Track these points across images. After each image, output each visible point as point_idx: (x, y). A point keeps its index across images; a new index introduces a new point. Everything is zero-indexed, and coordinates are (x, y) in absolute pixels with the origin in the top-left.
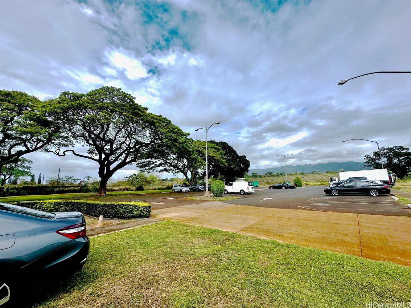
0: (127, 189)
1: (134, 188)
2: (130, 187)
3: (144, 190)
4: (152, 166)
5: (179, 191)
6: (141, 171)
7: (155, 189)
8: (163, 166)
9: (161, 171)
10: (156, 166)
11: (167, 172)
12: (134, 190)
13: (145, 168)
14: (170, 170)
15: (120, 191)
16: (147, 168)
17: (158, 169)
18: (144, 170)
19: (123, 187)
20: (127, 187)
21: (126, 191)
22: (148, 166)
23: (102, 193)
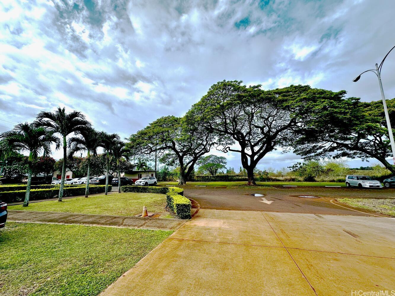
0: (293, 180)
1: (301, 179)
2: (296, 177)
3: (316, 181)
4: (319, 151)
5: (357, 185)
6: (304, 158)
7: (333, 181)
8: (338, 149)
9: (337, 156)
10: (325, 151)
11: (349, 157)
12: (303, 180)
13: (309, 155)
14: (355, 154)
15: (285, 181)
16: (313, 154)
17: (330, 155)
18: (308, 157)
19: (289, 177)
20: (293, 177)
21: (293, 182)
22: (314, 152)
23: (250, 183)
